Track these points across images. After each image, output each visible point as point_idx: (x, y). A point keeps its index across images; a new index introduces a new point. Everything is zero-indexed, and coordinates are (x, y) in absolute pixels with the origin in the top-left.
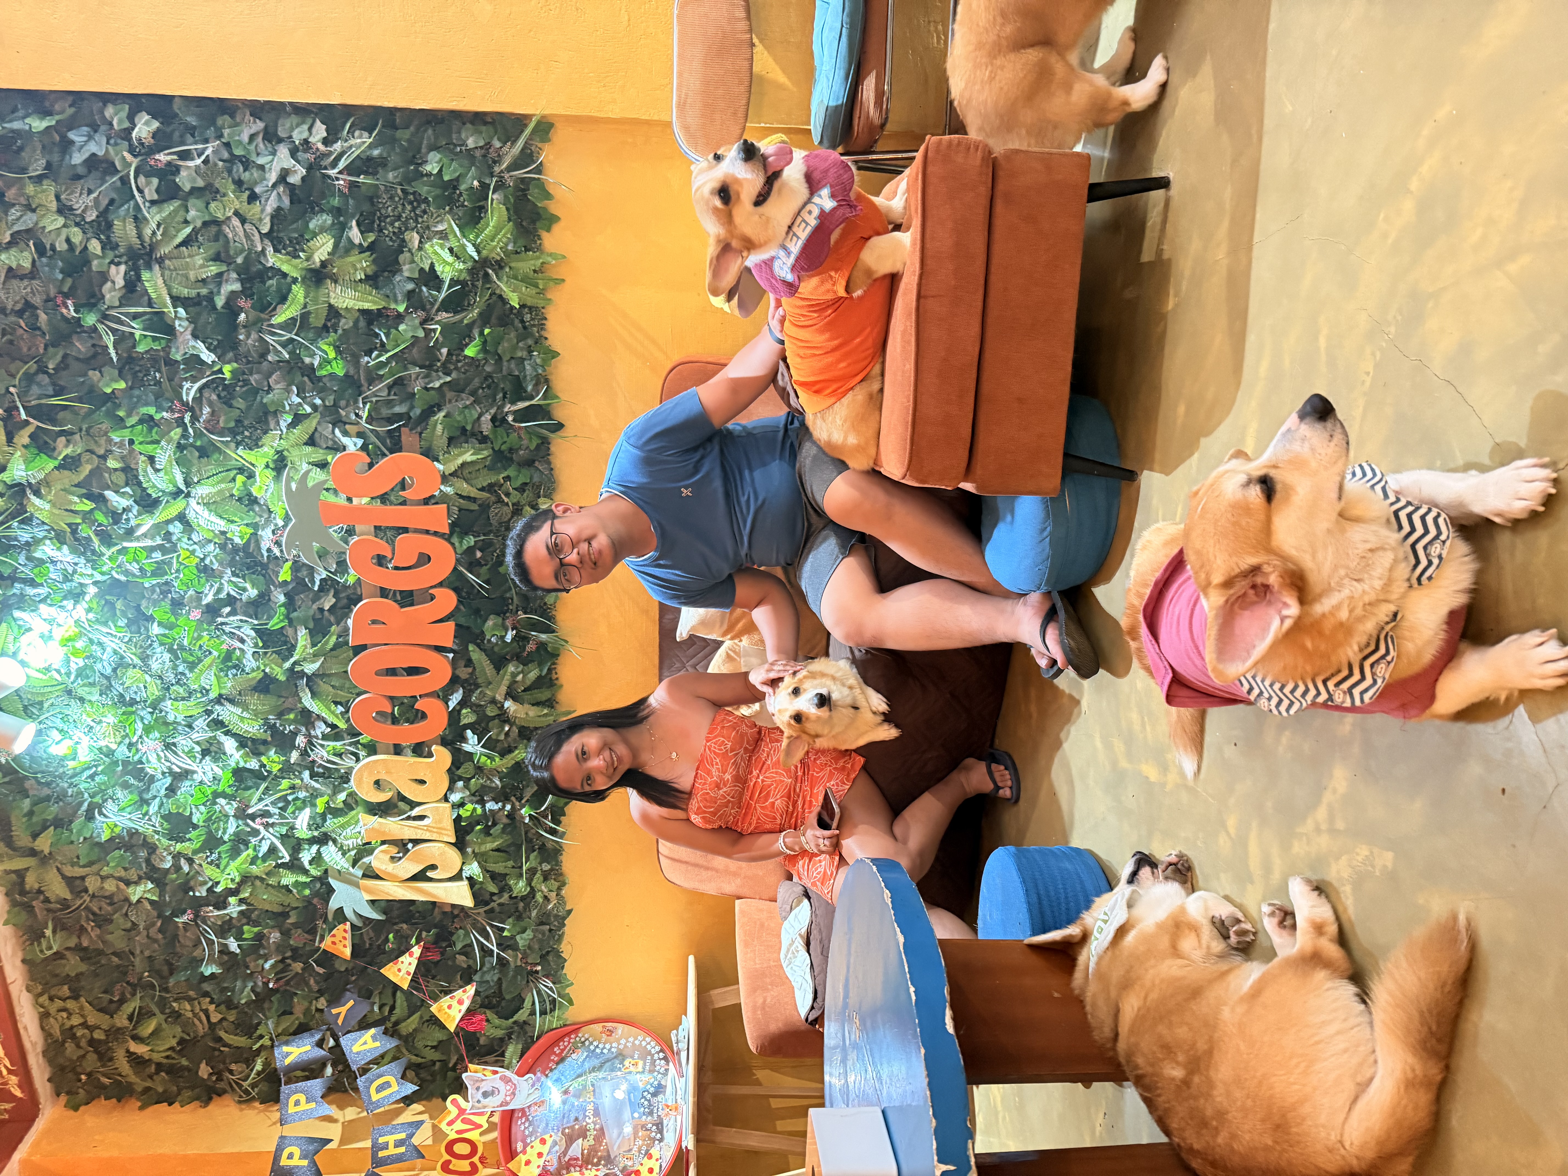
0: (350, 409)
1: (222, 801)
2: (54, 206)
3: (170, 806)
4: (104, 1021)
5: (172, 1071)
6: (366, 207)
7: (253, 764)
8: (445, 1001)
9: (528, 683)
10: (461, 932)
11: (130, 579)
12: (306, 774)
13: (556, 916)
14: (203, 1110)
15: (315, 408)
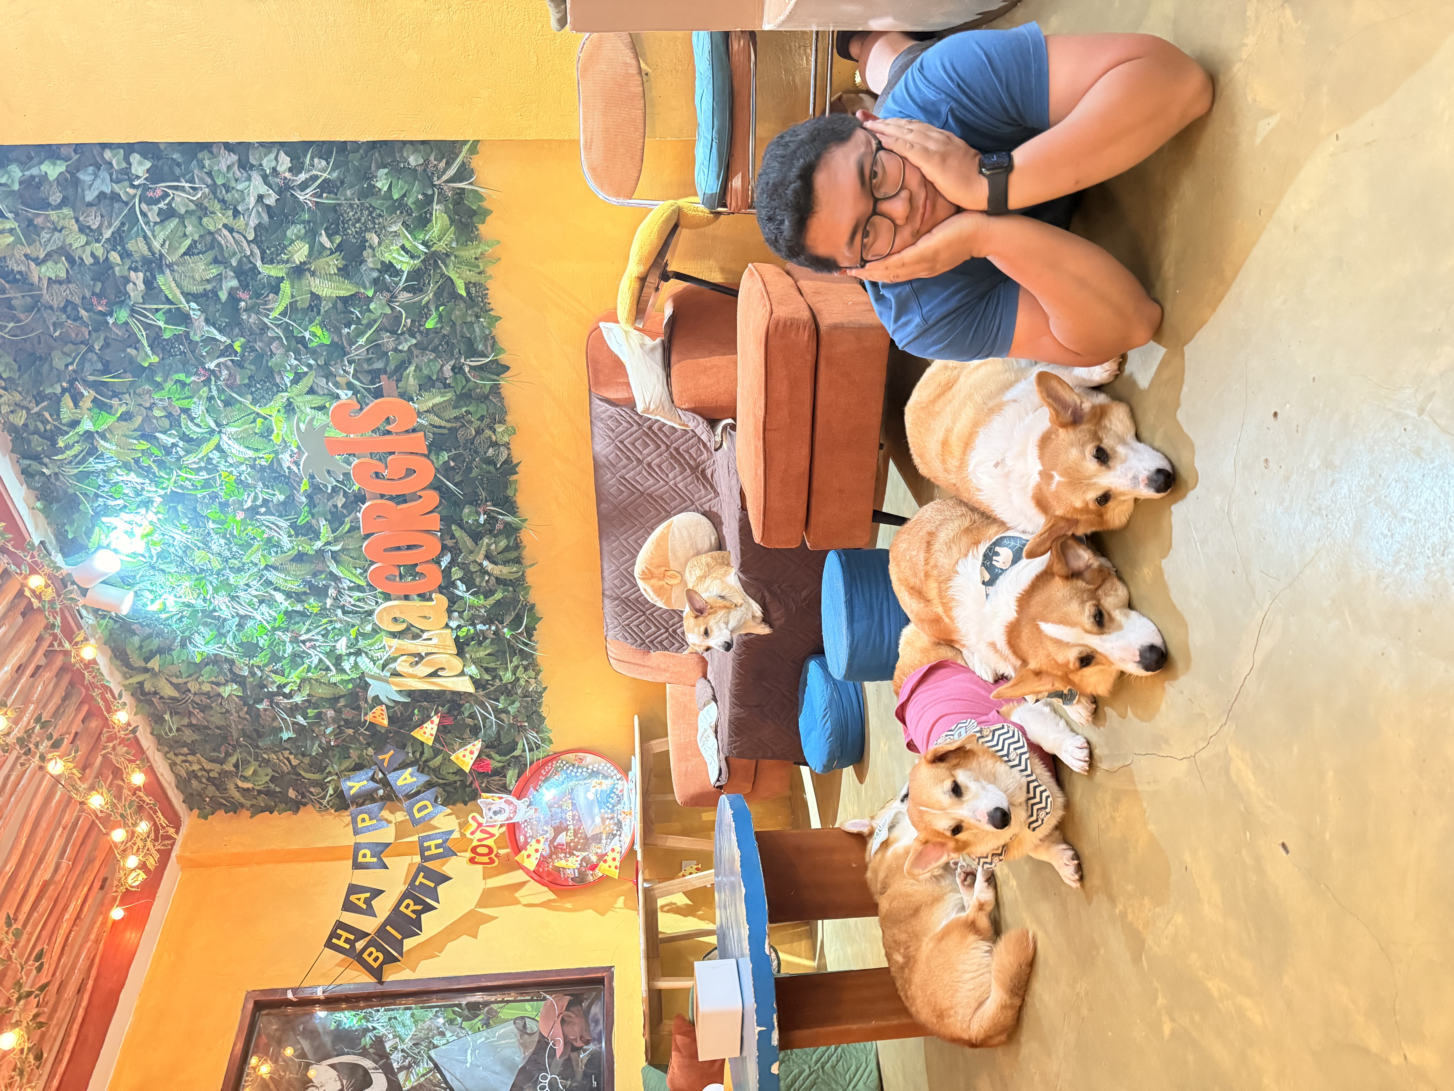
0: (337, 366)
1: (280, 633)
2: (76, 227)
3: (242, 637)
4: (217, 767)
5: (268, 793)
6: (331, 216)
7: (299, 607)
8: (460, 753)
9: (500, 550)
10: (467, 705)
11: (185, 491)
12: (339, 612)
13: (536, 692)
14: (295, 817)
15: (310, 366)
